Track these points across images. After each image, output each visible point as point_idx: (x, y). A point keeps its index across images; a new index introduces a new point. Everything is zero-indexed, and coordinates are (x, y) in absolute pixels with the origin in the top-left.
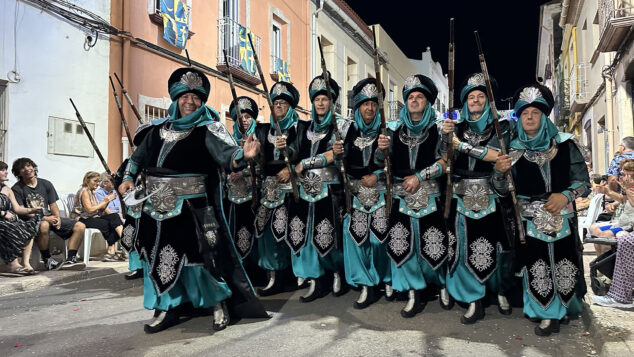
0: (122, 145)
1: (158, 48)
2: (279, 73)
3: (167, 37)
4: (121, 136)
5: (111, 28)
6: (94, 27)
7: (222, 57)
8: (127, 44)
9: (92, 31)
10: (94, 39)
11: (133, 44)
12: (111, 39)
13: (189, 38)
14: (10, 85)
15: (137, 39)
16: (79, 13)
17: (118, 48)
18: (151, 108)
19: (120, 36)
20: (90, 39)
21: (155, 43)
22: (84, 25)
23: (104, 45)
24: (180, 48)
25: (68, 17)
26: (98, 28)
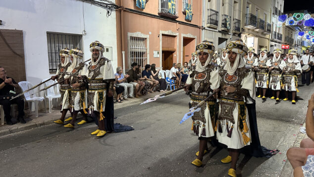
0: (122, 54)
1: (134, 11)
2: (187, 11)
3: (137, 5)
4: (122, 51)
5: (115, 6)
6: (109, 7)
7: (160, 9)
8: (122, 11)
9: (109, 9)
10: (110, 12)
11: (124, 11)
12: (116, 11)
13: (146, 3)
14: (83, 36)
15: (126, 8)
16: (104, 2)
17: (119, 14)
18: (132, 37)
19: (119, 8)
20: (108, 12)
21: (133, 9)
22: (106, 7)
23: (114, 14)
24: (143, 9)
25: (100, 4)
26: (111, 7)
